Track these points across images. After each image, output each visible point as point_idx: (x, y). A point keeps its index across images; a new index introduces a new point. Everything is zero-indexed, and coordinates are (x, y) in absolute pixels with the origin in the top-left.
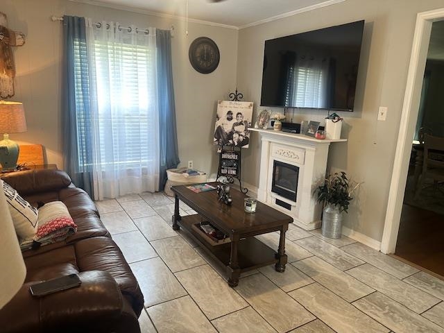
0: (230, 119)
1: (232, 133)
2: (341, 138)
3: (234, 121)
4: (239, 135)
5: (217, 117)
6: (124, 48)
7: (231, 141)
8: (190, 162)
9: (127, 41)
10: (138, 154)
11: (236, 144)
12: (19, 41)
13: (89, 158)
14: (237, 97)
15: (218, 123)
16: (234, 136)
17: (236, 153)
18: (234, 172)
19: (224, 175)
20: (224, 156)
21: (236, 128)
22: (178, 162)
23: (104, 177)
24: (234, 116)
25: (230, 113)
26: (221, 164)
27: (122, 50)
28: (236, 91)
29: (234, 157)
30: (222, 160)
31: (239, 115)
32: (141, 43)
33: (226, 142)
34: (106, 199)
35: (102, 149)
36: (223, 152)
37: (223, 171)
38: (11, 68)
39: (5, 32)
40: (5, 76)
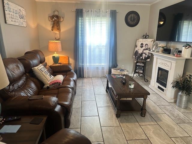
0: (142, 47)
1: (142, 54)
2: (191, 57)
3: (144, 48)
4: (146, 55)
5: (136, 46)
6: (97, 19)
7: (141, 57)
8: (122, 66)
9: (98, 16)
10: (100, 62)
11: (144, 58)
12: (62, 20)
13: (83, 62)
14: (145, 37)
15: (136, 49)
16: (143, 55)
17: (143, 63)
18: (142, 72)
19: (137, 72)
20: (138, 64)
21: (144, 51)
22: (117, 66)
23: (88, 69)
24: (144, 45)
25: (142, 44)
26: (136, 68)
27: (96, 20)
28: (146, 34)
29: (142, 65)
30: (136, 66)
31: (146, 45)
32: (104, 16)
33: (139, 57)
34: (89, 77)
35: (88, 59)
36: (137, 62)
37: (137, 71)
38: (59, 29)
39: (57, 17)
40: (57, 32)
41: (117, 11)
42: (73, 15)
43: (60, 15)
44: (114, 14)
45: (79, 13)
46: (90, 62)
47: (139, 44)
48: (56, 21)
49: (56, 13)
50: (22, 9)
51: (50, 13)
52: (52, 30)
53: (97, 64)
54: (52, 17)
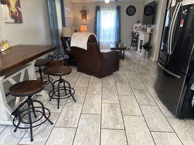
0: (136, 29)
1: (136, 33)
2: (151, 32)
3: (137, 29)
4: (138, 33)
6: (108, 12)
7: (135, 35)
9: (109, 10)
10: (110, 39)
12: (87, 13)
13: (99, 39)
14: (138, 22)
15: (133, 30)
18: (135, 44)
20: (133, 40)
22: (121, 41)
23: (102, 43)
24: (137, 28)
25: (136, 27)
26: (132, 42)
28: (139, 20)
29: (135, 40)
30: (132, 41)
32: (112, 10)
34: (102, 49)
35: (102, 37)
36: (133, 39)
37: (132, 44)
38: (86, 18)
39: (85, 11)
40: (85, 20)
41: (121, 6)
42: (94, 9)
43: (86, 10)
44: (118, 8)
45: (98, 9)
46: (104, 39)
47: (134, 27)
48: (84, 13)
49: (84, 9)
50: (69, 9)
51: (81, 9)
52: (82, 19)
53: (108, 40)
54: (82, 11)
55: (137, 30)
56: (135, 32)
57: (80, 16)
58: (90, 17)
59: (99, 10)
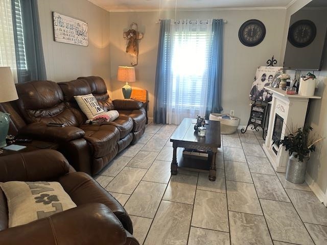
0: (263, 80)
1: (262, 91)
2: (314, 96)
3: (266, 82)
4: (268, 93)
6: (192, 34)
7: (261, 98)
8: (231, 111)
9: (194, 30)
11: (264, 100)
12: (140, 37)
13: (166, 100)
14: (272, 63)
15: (255, 83)
16: (264, 93)
17: (263, 107)
18: (260, 122)
19: (252, 123)
20: (254, 109)
22: (221, 110)
23: (173, 112)
24: (267, 78)
25: (264, 75)
26: (251, 115)
27: (191, 36)
28: (273, 58)
29: (261, 110)
30: (252, 112)
31: (271, 77)
33: (257, 97)
34: (173, 124)
35: (174, 96)
36: (253, 106)
37: (253, 120)
38: (136, 50)
39: (134, 32)
40: (134, 55)
41: (225, 21)
43: (138, 31)
44: (218, 26)
45: (165, 26)
46: (177, 101)
47: (260, 77)
48: (133, 38)
49: (134, 28)
52: (127, 52)
53: (188, 105)
54: (128, 33)
55: (267, 85)
56: (260, 88)
57: (122, 45)
58: (146, 47)
59: (169, 31)
